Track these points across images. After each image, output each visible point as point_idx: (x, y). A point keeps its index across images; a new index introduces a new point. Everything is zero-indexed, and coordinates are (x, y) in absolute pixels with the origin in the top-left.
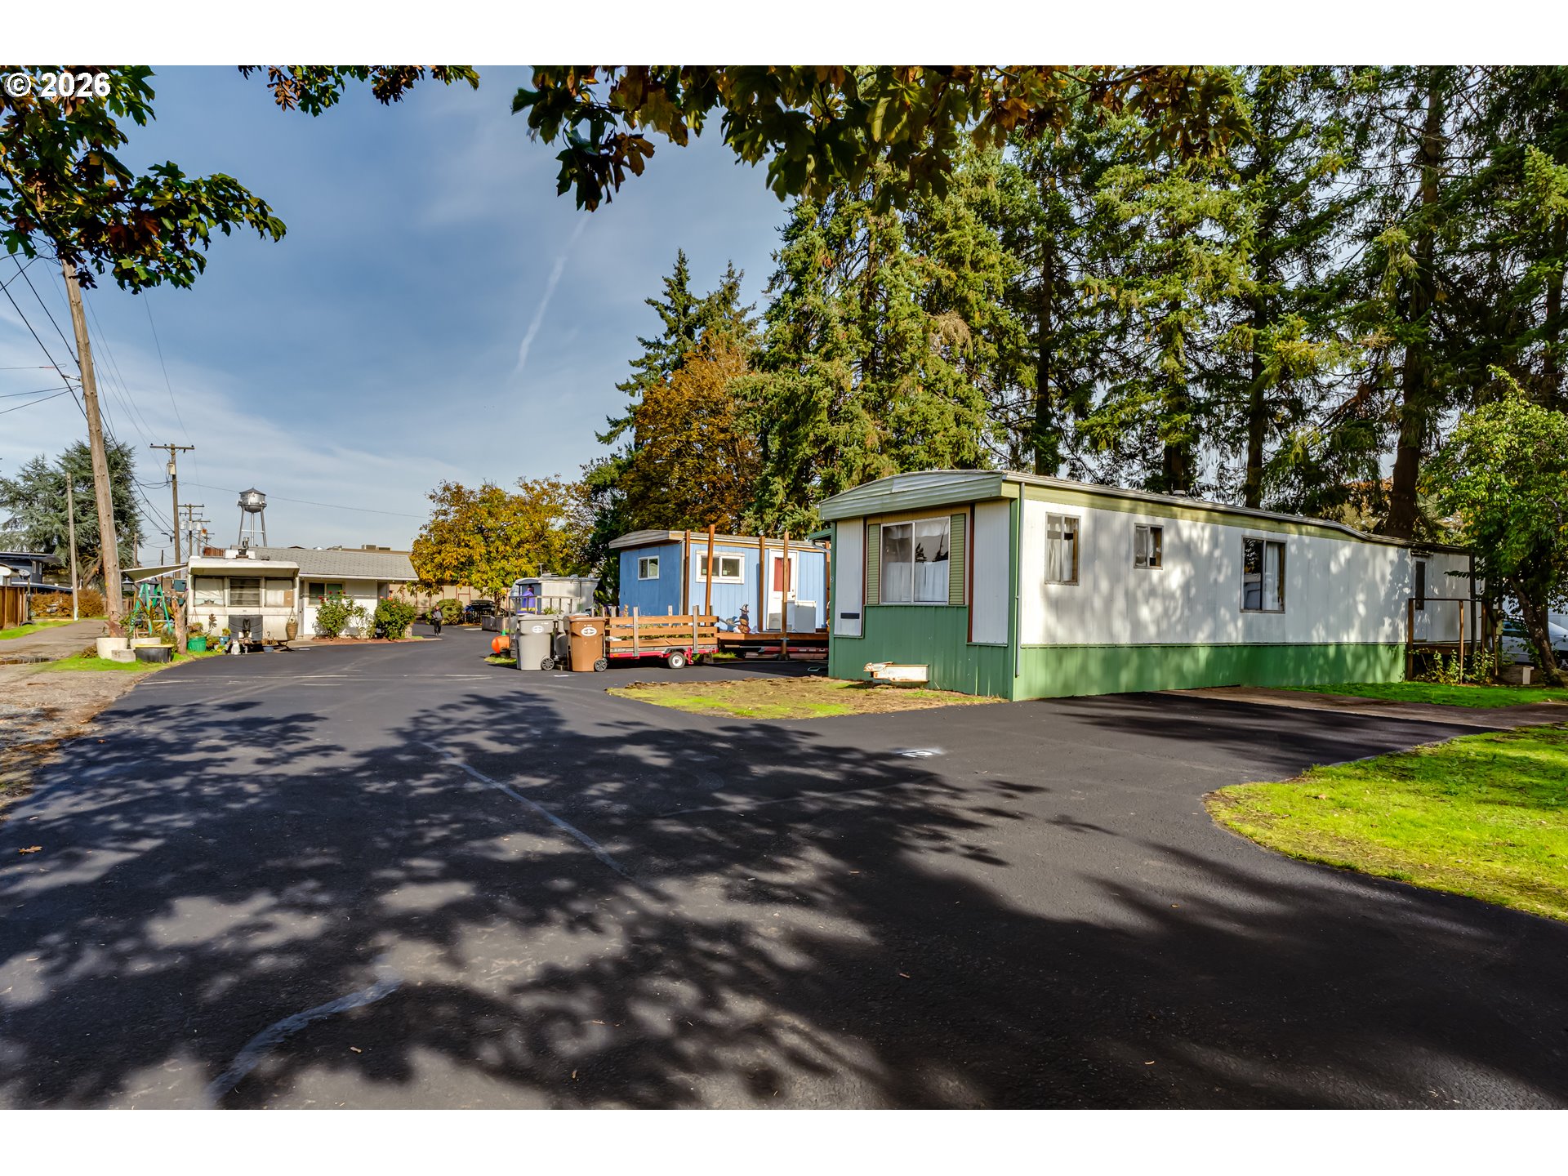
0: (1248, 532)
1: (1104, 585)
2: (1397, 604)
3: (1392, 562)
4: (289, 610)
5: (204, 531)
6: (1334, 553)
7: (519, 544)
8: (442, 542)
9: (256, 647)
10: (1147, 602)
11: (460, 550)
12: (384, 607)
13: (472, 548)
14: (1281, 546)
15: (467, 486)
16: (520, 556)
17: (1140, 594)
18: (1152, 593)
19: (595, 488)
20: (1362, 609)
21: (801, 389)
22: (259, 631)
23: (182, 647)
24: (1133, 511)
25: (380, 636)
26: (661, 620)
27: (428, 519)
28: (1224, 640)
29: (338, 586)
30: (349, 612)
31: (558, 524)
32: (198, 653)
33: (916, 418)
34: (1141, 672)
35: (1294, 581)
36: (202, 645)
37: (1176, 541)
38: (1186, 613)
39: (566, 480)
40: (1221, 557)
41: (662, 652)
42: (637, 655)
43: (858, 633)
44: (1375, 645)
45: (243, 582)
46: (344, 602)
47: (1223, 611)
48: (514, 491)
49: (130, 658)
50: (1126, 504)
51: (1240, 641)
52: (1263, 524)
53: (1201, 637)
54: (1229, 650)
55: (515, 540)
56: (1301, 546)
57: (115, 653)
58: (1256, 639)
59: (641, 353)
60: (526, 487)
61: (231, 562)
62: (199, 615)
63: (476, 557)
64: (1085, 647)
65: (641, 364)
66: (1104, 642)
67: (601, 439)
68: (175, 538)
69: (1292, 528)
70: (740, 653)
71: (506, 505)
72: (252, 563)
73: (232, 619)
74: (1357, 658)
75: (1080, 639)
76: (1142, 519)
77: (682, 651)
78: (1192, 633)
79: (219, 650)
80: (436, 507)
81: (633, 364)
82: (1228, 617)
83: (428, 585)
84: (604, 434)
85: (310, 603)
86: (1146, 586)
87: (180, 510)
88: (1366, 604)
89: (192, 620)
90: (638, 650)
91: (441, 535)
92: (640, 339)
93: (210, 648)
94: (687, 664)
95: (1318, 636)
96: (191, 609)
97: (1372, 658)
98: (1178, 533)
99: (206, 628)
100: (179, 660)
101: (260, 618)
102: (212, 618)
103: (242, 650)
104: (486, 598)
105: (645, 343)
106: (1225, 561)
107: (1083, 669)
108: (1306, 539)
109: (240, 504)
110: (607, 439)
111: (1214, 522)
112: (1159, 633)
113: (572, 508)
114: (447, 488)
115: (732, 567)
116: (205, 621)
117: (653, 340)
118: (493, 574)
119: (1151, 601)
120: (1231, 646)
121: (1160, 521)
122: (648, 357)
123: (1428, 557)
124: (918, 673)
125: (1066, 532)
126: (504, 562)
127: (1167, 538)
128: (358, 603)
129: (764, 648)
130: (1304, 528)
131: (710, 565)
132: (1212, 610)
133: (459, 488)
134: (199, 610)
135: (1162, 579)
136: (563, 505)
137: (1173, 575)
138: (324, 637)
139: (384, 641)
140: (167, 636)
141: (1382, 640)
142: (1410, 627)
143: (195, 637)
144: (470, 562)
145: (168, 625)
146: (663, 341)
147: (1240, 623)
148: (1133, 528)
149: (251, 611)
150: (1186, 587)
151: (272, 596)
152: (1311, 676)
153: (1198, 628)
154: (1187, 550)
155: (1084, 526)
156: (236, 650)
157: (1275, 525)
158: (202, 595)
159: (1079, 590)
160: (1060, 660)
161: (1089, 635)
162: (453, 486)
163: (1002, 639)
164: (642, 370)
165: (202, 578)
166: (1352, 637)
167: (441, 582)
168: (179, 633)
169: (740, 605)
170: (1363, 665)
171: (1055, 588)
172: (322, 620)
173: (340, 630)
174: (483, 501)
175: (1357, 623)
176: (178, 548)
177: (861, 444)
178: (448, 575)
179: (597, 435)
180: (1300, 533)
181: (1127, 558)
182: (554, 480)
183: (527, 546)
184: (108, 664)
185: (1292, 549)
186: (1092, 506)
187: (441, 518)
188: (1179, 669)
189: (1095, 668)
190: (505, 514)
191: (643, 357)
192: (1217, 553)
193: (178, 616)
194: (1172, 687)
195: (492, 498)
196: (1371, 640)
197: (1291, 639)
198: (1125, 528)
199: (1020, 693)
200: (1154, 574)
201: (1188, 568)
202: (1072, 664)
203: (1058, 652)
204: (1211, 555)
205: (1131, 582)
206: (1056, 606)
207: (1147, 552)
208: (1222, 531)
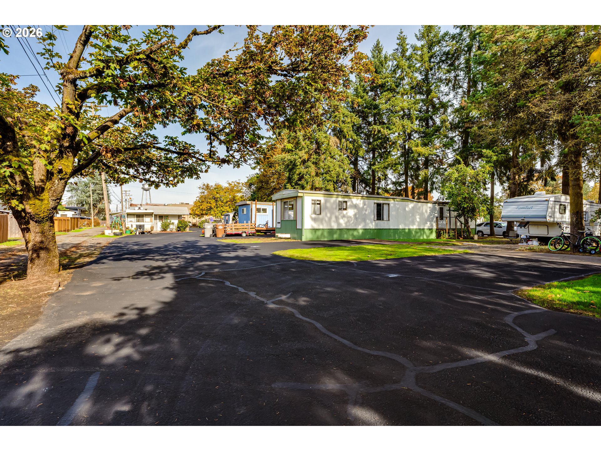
0: (376, 201)
1: (329, 215)
2: (433, 219)
3: (430, 208)
4: (151, 223)
5: (130, 198)
6: (408, 205)
7: (227, 202)
8: (203, 202)
9: (143, 233)
10: (343, 219)
11: (207, 205)
12: (180, 222)
13: (212, 204)
14: (389, 204)
15: (210, 184)
16: (227, 206)
17: (340, 217)
18: (344, 216)
19: (250, 185)
20: (418, 220)
21: (292, 159)
22: (143, 229)
23: (124, 232)
24: (337, 197)
25: (178, 231)
26: (243, 224)
27: (199, 195)
28: (368, 228)
29: (167, 216)
30: (170, 224)
31: (239, 195)
32: (128, 234)
33: (326, 167)
34: (340, 235)
35: (392, 213)
36: (129, 232)
37: (351, 204)
38: (355, 221)
39: (242, 181)
40: (367, 208)
41: (241, 232)
42: (234, 233)
43: (280, 227)
44: (423, 229)
45: (139, 216)
46: (169, 221)
47: (367, 221)
48: (225, 185)
49: (112, 235)
50: (335, 196)
51: (374, 228)
52: (381, 199)
53: (360, 227)
54: (369, 230)
55: (225, 201)
56: (395, 205)
57: (109, 234)
58: (379, 228)
60: (230, 184)
61: (136, 211)
62: (128, 225)
63: (213, 207)
64: (323, 229)
66: (329, 228)
68: (121, 202)
69: (391, 200)
70: (265, 233)
71: (223, 189)
72: (142, 211)
73: (137, 225)
74: (416, 232)
75: (321, 227)
76: (340, 199)
77: (245, 232)
78: (357, 226)
79: (133, 233)
80: (201, 191)
82: (369, 222)
83: (198, 215)
85: (158, 221)
86: (342, 215)
87: (123, 192)
88: (419, 218)
89: (127, 226)
90: (234, 232)
91: (203, 200)
93: (131, 233)
94: (247, 236)
95: (401, 227)
96: (126, 223)
97: (422, 233)
98: (352, 202)
99: (130, 228)
100: (124, 235)
101: (144, 226)
102: (132, 225)
103: (139, 233)
106: (368, 209)
107: (322, 234)
108: (397, 202)
109: (142, 188)
111: (364, 199)
112: (346, 226)
113: (244, 190)
114: (204, 185)
115: (265, 210)
116: (130, 226)
117: (268, 136)
118: (218, 212)
119: (344, 218)
120: (371, 229)
121: (346, 200)
123: (445, 206)
124: (288, 236)
125: (315, 203)
126: (222, 208)
127: (348, 204)
128: (172, 221)
129: (272, 232)
130: (396, 200)
131: (258, 210)
132: (364, 220)
133: (208, 185)
134: (129, 223)
135: (347, 213)
136: (241, 189)
137: (351, 212)
138: (163, 231)
139: (180, 232)
140: (121, 230)
141: (426, 228)
142: (437, 225)
143: (127, 230)
144: (211, 208)
145: (121, 227)
146: (272, 136)
147: (374, 224)
148: (338, 202)
149: (141, 223)
150: (355, 215)
151: (147, 219)
152: (399, 237)
153: (360, 225)
154: (355, 206)
155: (323, 202)
156: (138, 233)
157: (386, 199)
158: (129, 219)
159: (321, 216)
160: (315, 232)
161: (324, 226)
162: (206, 184)
163: (300, 228)
165: (129, 215)
166: (415, 227)
167: (202, 214)
168: (124, 229)
169: (266, 221)
170: (419, 234)
171: (314, 216)
172: (162, 226)
173: (167, 229)
174: (215, 189)
175: (416, 224)
176: (122, 205)
177: (310, 175)
178: (204, 212)
180: (394, 201)
181: (336, 208)
182: (238, 181)
183: (229, 203)
184: (107, 236)
185: (391, 205)
186: (324, 197)
187: (202, 194)
188: (353, 235)
189: (326, 234)
190: (222, 193)
192: (365, 207)
193: (123, 225)
194: (350, 239)
195: (218, 188)
196: (422, 228)
197: (391, 227)
198: (335, 201)
199: (304, 239)
200: (345, 212)
201: (356, 210)
202: (319, 233)
203: (315, 230)
204: (363, 207)
205: (337, 214)
206: (314, 220)
207: (342, 207)
208: (367, 201)
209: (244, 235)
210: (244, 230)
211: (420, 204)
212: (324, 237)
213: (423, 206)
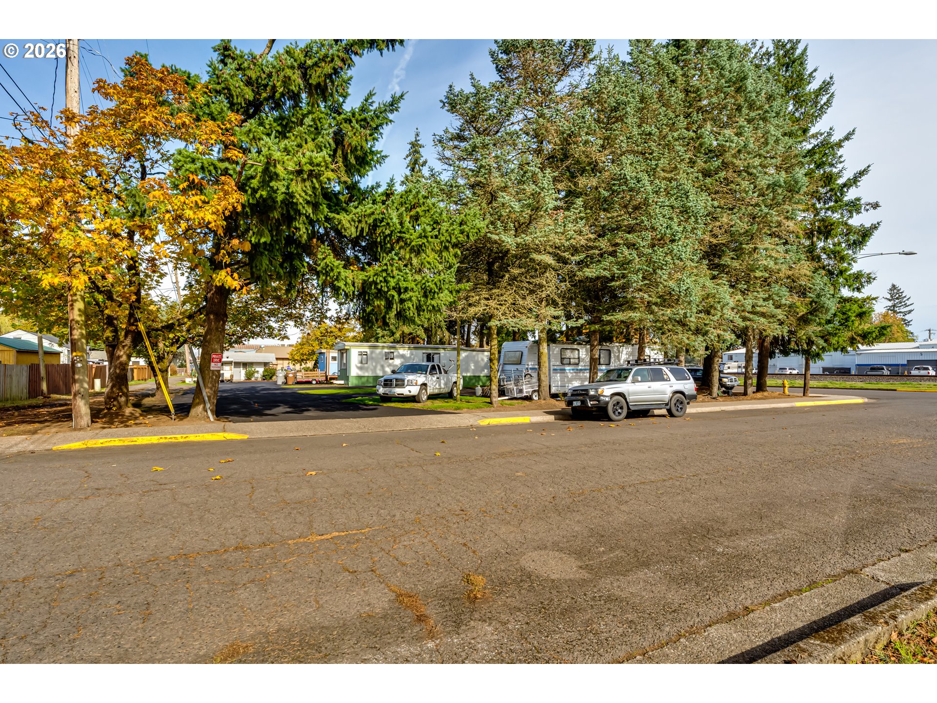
0: (424, 351)
1: (374, 364)
3: (486, 356)
6: (461, 355)
8: (304, 345)
10: (388, 367)
12: (265, 371)
14: (439, 354)
17: (386, 365)
18: (390, 365)
20: (473, 367)
22: (223, 377)
24: (383, 349)
25: (264, 379)
29: (252, 364)
30: (254, 372)
35: (443, 362)
37: (398, 354)
40: (414, 357)
41: (312, 380)
44: (479, 376)
46: (253, 369)
49: (193, 383)
50: (380, 348)
52: (430, 349)
56: (445, 354)
64: (368, 376)
66: (374, 375)
69: (442, 349)
74: (471, 380)
75: (366, 374)
76: (387, 350)
77: (316, 380)
85: (241, 370)
86: (388, 364)
90: (304, 379)
94: (317, 383)
97: (478, 379)
98: (399, 352)
101: (223, 374)
107: (367, 380)
108: (448, 352)
111: (411, 350)
119: (390, 367)
121: (392, 351)
124: (342, 382)
125: (361, 354)
127: (395, 354)
128: (257, 369)
130: (447, 350)
135: (393, 362)
137: (397, 361)
139: (266, 381)
141: (482, 375)
148: (384, 353)
154: (402, 356)
155: (369, 353)
157: (435, 349)
159: (367, 365)
160: (361, 379)
161: (368, 374)
166: (469, 374)
170: (474, 381)
171: (359, 365)
172: (246, 374)
175: (471, 371)
181: (382, 358)
184: (188, 384)
185: (442, 355)
186: (371, 348)
189: (371, 380)
192: (412, 357)
196: (477, 375)
198: (380, 353)
199: (350, 385)
200: (391, 361)
201: (402, 360)
202: (364, 380)
203: (360, 377)
204: (410, 357)
205: (382, 363)
206: (360, 368)
207: (389, 357)
208: (414, 352)
209: (314, 382)
210: (314, 378)
211: (474, 353)
212: (370, 383)
213: (478, 355)
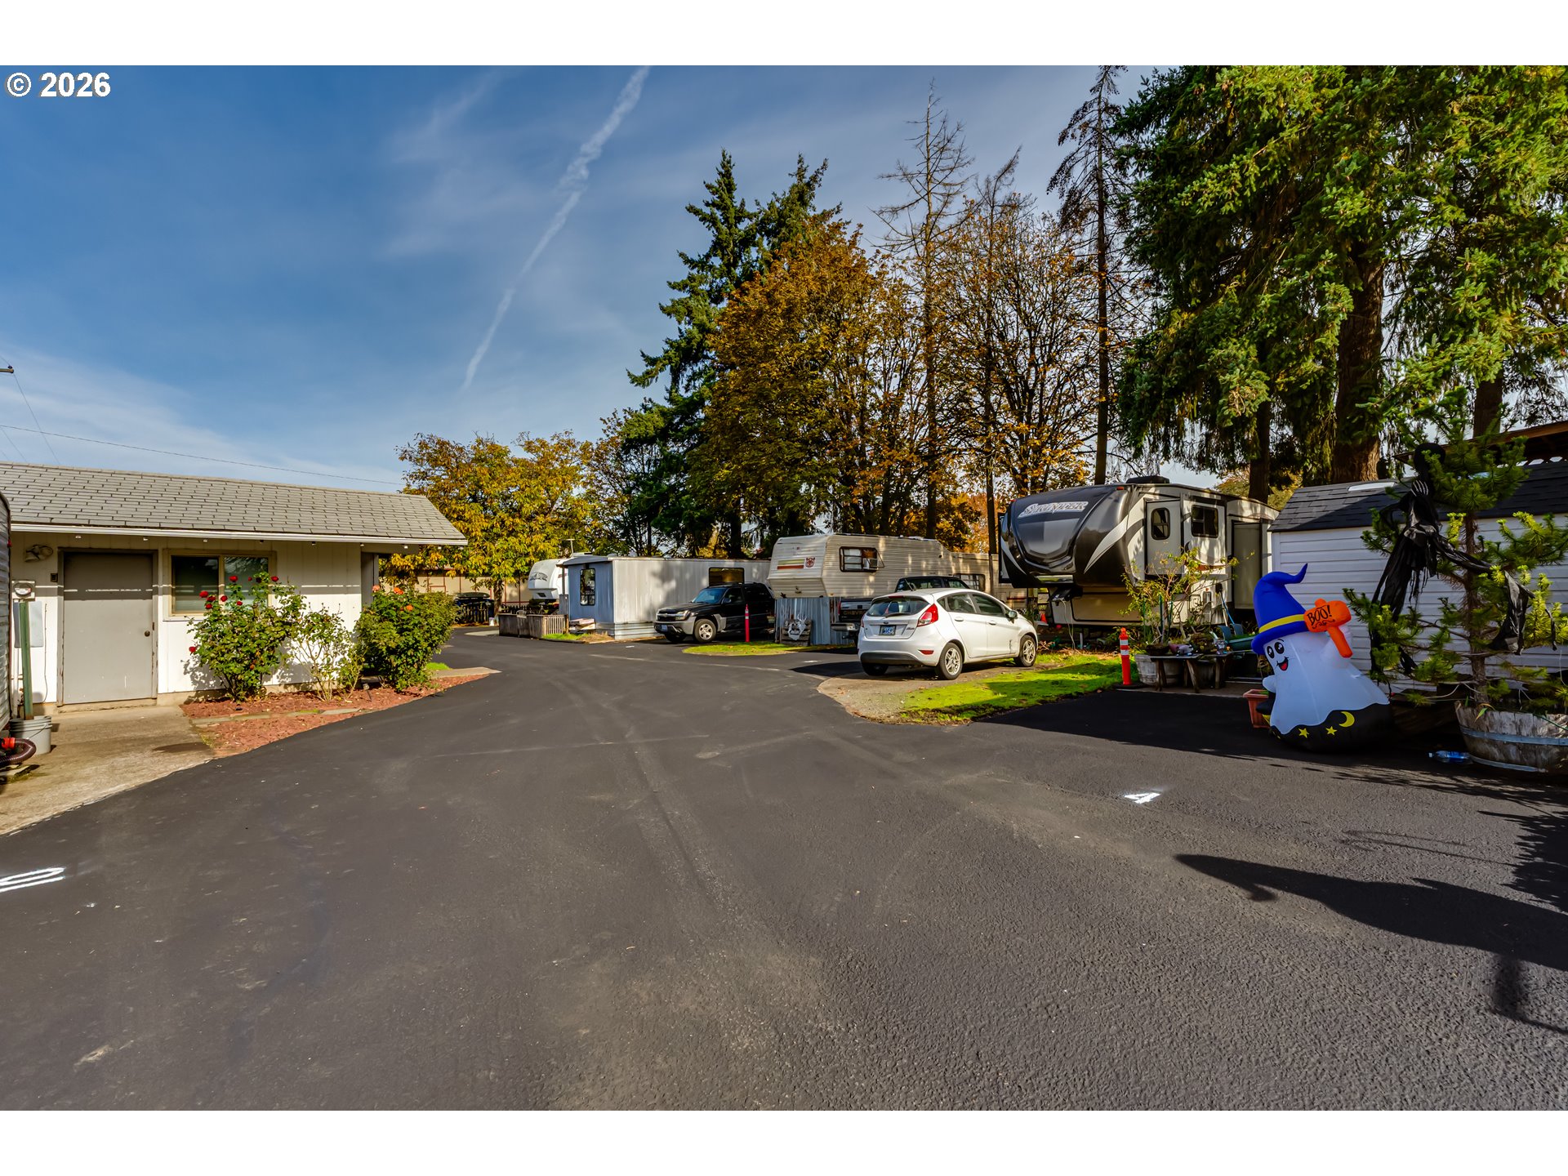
12: (378, 611)
13: (469, 521)
15: (455, 441)
30: (287, 626)
39: (580, 438)
46: (275, 602)
59: (683, 273)
60: (529, 447)
65: (681, 287)
67: (635, 380)
71: (507, 468)
81: (673, 286)
84: (639, 373)
85: (176, 609)
92: (681, 255)
104: (483, 590)
105: (687, 261)
110: (642, 381)
114: (425, 444)
117: (696, 257)
122: (691, 278)
128: (314, 603)
133: (442, 443)
138: (216, 697)
146: (709, 260)
162: (434, 442)
164: (685, 295)
172: (211, 653)
173: (264, 675)
174: (479, 459)
179: (629, 374)
191: (685, 278)
